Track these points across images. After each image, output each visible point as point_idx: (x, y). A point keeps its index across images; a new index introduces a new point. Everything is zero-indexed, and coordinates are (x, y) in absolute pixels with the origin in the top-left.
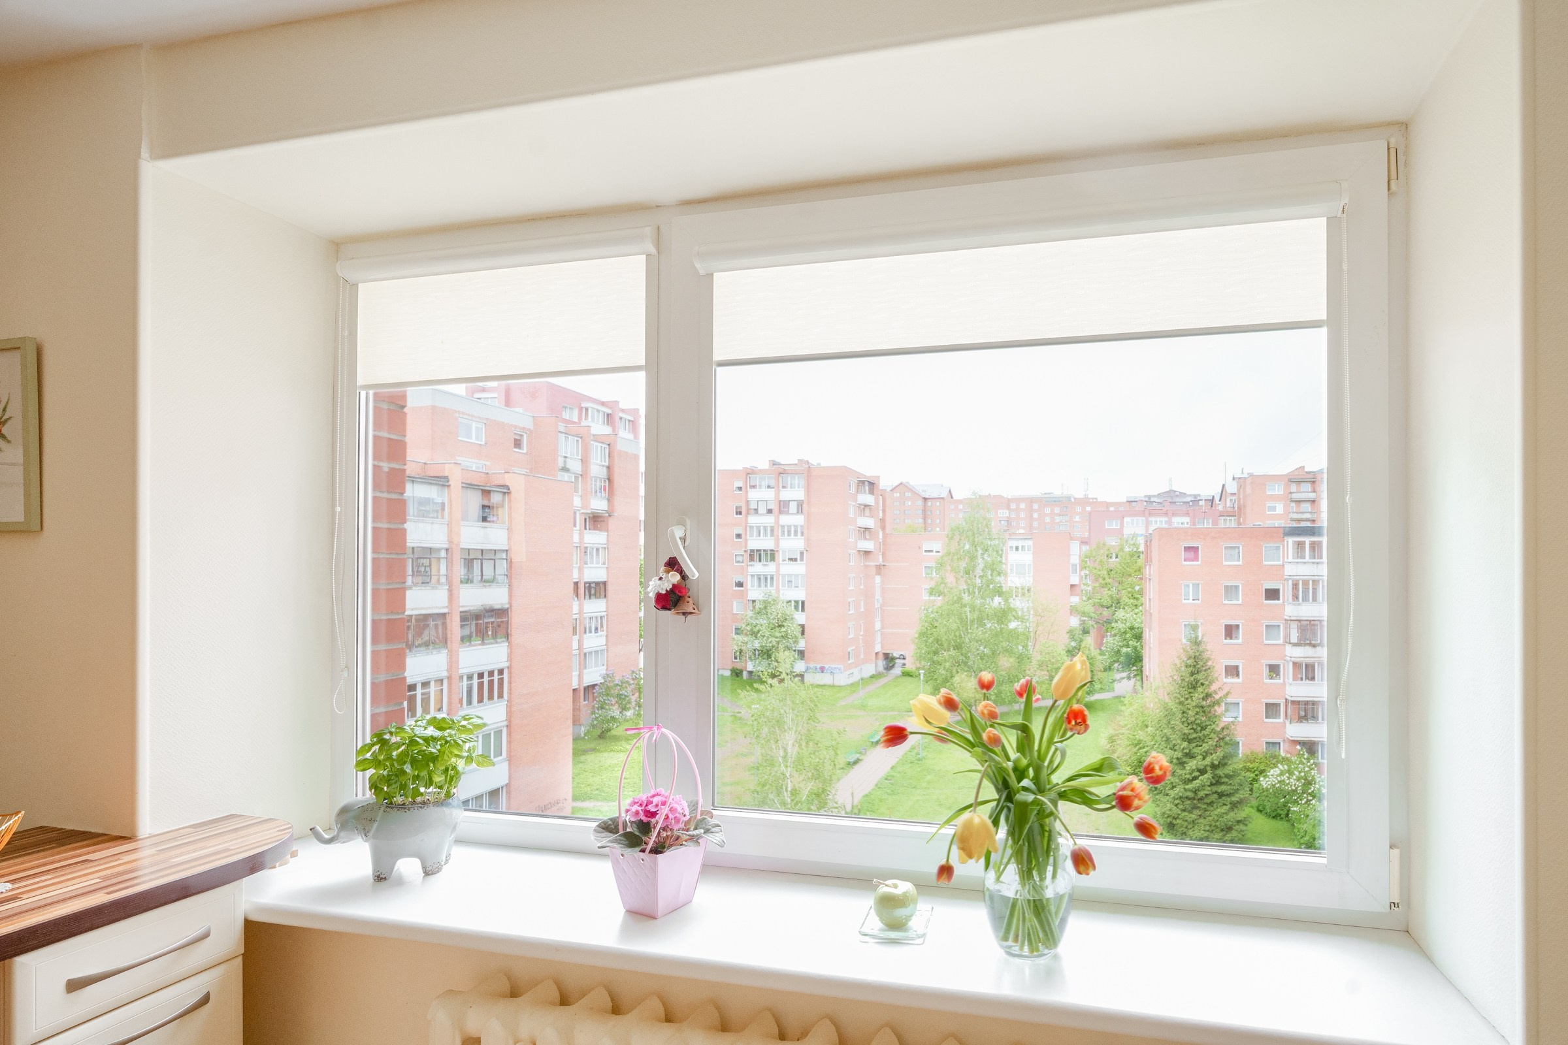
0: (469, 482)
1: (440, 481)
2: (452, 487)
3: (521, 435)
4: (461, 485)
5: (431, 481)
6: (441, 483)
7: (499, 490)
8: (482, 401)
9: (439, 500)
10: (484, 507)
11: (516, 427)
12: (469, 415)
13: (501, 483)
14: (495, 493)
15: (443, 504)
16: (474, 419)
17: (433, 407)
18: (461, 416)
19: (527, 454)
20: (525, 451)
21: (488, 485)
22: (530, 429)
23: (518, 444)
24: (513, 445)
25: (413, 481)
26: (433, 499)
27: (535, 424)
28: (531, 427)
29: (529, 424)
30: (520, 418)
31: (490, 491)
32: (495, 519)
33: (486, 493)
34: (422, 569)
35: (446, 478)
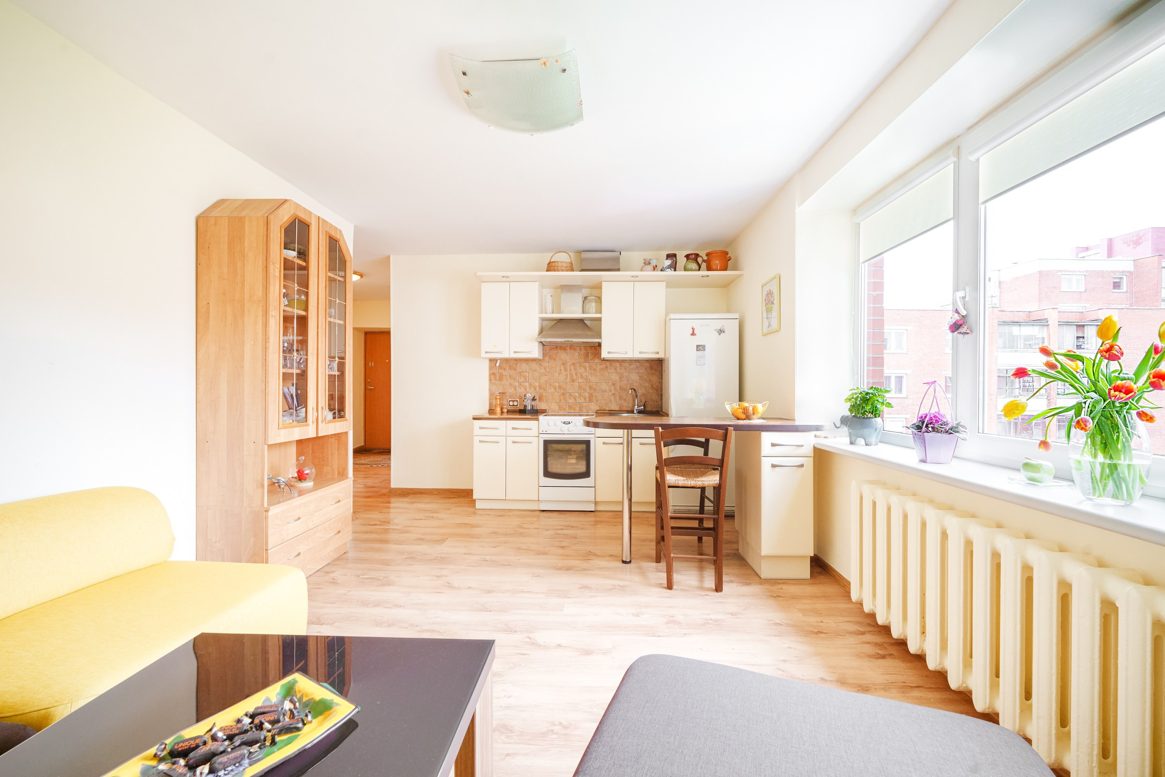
0: (1065, 320)
1: (1041, 322)
2: (1050, 326)
3: (1121, 278)
4: (1058, 323)
5: (1034, 324)
6: (1042, 324)
7: (1094, 324)
8: (1086, 258)
9: (1040, 336)
10: (1078, 338)
11: (1114, 272)
12: (1070, 271)
13: (1095, 318)
14: (1089, 327)
15: (1043, 339)
16: (1074, 273)
17: (1040, 272)
18: (1063, 273)
19: (1126, 292)
20: (1125, 290)
21: (1083, 321)
22: (1130, 272)
23: (1117, 285)
24: (1112, 287)
25: (1020, 325)
26: (1035, 336)
27: (1135, 266)
28: (1132, 269)
29: (1130, 267)
30: (1122, 264)
31: (1084, 326)
32: (1089, 346)
33: (1080, 327)
34: (1027, 384)
35: (1046, 320)
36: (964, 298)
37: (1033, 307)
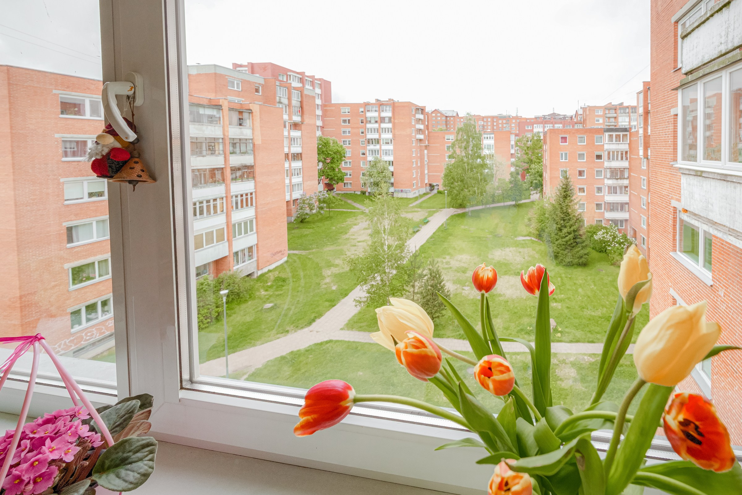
0: (233, 108)
2: (224, 110)
3: (258, 87)
4: (228, 109)
5: (213, 107)
6: (218, 108)
7: (247, 111)
8: (240, 71)
9: (218, 116)
10: (240, 119)
11: (256, 83)
12: (233, 77)
13: (248, 108)
14: (245, 113)
15: (220, 118)
16: (235, 79)
17: (215, 73)
18: (229, 77)
20: (260, 94)
21: (242, 109)
22: (262, 84)
23: (257, 91)
24: (255, 91)
25: (204, 107)
26: (214, 115)
27: (265, 82)
28: (263, 83)
29: (262, 82)
30: (258, 79)
31: (242, 112)
32: (245, 124)
33: (241, 113)
34: (211, 148)
35: (221, 106)
36: (131, 99)
37: (212, 96)
